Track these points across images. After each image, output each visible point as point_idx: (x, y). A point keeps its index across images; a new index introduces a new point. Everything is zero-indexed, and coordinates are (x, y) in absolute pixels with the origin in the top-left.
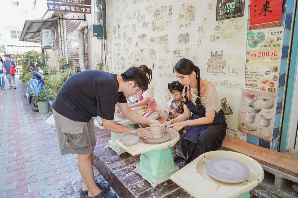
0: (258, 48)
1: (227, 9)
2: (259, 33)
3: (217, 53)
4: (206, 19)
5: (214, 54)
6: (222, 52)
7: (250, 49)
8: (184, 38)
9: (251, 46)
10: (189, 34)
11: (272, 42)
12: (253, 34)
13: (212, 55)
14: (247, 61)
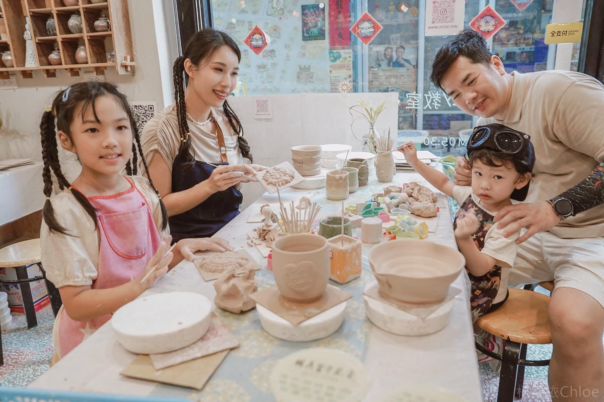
0: (338, 62)
1: (311, 33)
2: (337, 53)
3: (305, 67)
4: (292, 38)
5: (302, 67)
6: (309, 66)
7: (332, 63)
8: (270, 54)
9: (332, 61)
10: (275, 50)
11: (346, 58)
12: (333, 53)
13: (300, 68)
14: (331, 72)
